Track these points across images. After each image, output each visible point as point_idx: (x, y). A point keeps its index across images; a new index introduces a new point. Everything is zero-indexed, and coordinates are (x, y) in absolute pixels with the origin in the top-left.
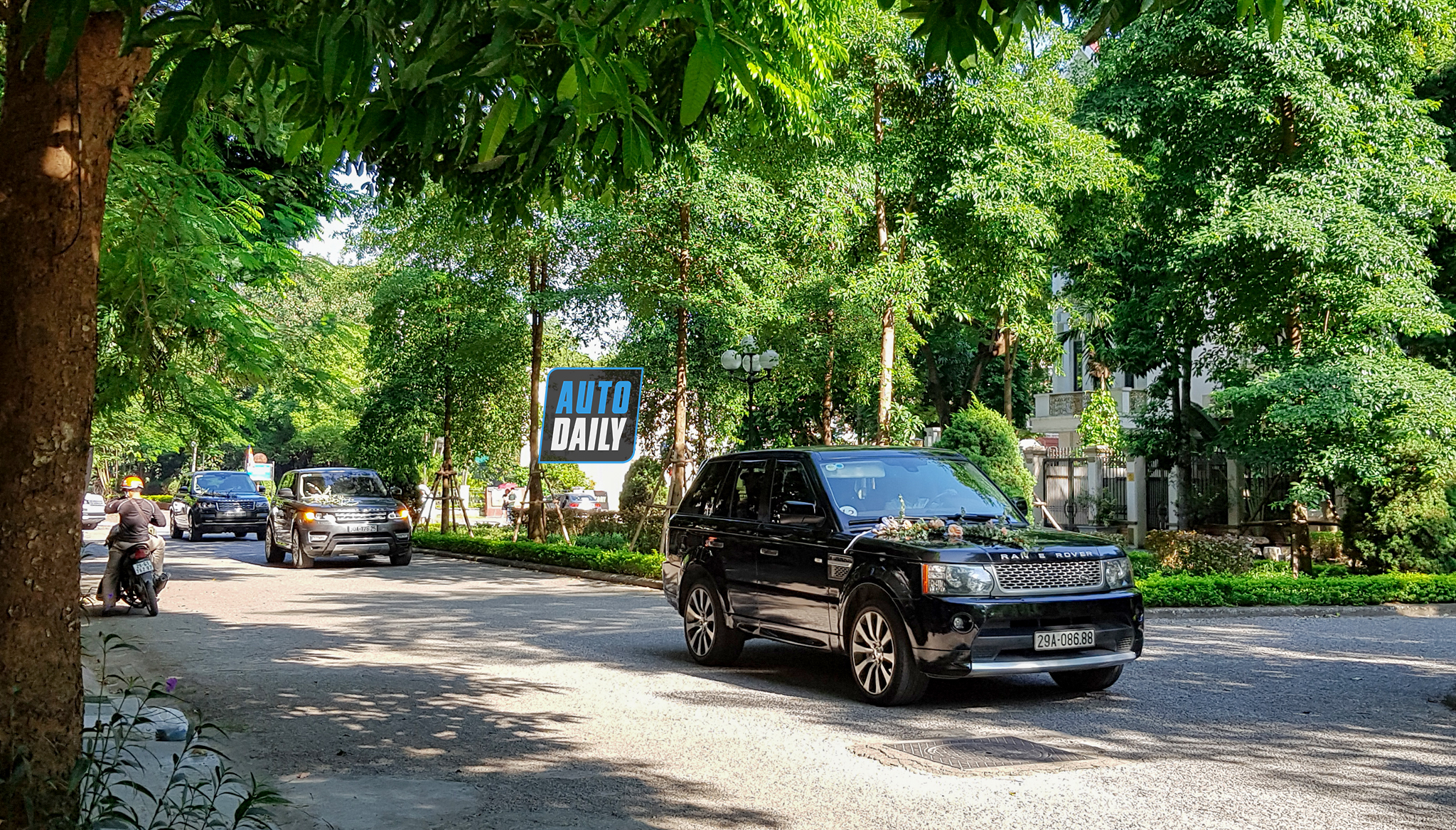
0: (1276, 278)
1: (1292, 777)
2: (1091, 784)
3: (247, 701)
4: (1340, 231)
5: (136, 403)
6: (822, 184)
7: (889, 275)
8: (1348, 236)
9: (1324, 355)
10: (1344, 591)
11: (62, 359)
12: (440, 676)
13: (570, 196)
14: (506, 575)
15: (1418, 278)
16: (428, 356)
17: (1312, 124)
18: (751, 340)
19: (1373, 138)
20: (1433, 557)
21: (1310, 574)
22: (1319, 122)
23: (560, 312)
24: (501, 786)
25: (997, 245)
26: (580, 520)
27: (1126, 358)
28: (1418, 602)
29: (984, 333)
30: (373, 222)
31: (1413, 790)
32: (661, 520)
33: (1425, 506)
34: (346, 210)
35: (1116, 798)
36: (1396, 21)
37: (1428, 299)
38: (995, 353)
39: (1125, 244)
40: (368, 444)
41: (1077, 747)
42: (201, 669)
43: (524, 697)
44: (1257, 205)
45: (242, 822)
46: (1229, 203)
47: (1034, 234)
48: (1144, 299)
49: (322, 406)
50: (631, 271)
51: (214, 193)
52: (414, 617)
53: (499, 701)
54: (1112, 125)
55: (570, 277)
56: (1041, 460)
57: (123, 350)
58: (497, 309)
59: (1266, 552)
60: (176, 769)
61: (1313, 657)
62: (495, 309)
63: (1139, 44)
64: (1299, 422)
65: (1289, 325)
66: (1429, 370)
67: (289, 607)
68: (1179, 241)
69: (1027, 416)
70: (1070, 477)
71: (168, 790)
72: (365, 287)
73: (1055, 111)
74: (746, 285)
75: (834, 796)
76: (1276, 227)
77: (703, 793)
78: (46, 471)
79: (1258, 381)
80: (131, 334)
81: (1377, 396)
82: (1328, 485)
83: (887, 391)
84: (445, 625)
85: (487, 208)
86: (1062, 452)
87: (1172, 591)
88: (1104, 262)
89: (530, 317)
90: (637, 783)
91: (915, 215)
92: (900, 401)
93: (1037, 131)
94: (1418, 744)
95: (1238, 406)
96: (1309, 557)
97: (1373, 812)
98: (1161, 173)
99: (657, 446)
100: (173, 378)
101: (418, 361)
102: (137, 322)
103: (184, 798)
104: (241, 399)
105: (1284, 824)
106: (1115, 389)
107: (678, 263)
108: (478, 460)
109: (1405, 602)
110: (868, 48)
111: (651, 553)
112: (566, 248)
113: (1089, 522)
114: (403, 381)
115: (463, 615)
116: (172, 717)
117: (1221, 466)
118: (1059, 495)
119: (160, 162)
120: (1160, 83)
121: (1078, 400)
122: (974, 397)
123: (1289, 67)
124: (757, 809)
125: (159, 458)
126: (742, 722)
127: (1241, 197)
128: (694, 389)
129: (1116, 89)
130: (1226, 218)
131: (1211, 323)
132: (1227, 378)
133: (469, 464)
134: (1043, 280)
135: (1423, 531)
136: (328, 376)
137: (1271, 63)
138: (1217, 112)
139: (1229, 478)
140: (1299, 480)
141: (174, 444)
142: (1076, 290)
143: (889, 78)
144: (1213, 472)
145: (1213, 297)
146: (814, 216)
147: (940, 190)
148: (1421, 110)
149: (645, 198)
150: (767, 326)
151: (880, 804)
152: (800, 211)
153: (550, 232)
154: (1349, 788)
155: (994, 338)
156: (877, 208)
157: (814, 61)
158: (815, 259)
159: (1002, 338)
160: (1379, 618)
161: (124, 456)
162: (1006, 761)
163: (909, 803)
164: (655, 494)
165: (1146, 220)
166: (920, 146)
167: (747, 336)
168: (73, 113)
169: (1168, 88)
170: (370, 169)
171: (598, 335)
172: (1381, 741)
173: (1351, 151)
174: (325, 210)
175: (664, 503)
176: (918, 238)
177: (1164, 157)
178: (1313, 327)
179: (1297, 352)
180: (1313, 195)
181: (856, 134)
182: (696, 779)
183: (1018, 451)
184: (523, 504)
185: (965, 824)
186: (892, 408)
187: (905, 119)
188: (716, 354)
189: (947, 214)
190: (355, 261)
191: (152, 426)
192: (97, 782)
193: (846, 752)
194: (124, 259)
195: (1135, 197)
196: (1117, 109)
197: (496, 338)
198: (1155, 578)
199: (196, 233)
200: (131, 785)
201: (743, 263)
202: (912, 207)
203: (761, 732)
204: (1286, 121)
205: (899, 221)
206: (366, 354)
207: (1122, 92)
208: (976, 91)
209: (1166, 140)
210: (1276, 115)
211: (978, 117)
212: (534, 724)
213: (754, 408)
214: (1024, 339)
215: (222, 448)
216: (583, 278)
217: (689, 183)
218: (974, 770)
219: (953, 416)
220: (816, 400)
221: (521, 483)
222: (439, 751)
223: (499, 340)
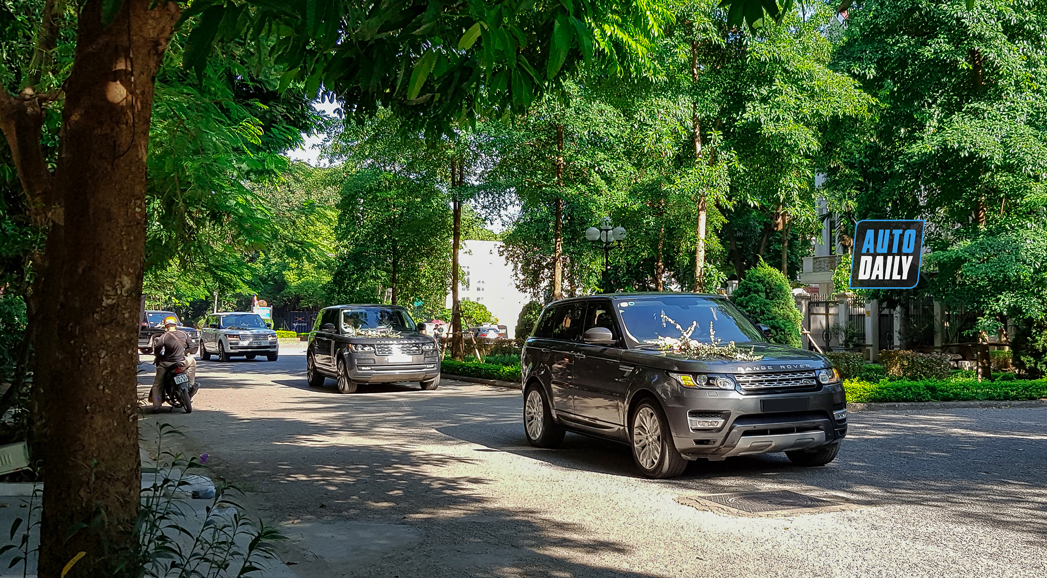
0: (968, 177)
1: (976, 516)
2: (840, 521)
3: (256, 471)
4: (1012, 143)
5: (174, 265)
6: (656, 110)
7: (703, 175)
8: (1018, 146)
9: (1001, 229)
10: (1012, 391)
11: (122, 231)
12: (392, 453)
13: (479, 119)
16: (380, 231)
17: (994, 69)
18: (607, 220)
19: (1036, 80)
21: (990, 379)
22: (999, 68)
23: (472, 200)
24: (435, 527)
25: (777, 154)
26: (488, 345)
29: (768, 215)
30: (340, 138)
34: (321, 129)
35: (857, 530)
38: (776, 229)
39: (865, 153)
40: (339, 294)
41: (830, 497)
42: (223, 450)
43: (450, 467)
44: (956, 126)
45: (253, 553)
46: (937, 124)
47: (803, 145)
48: (878, 191)
49: (307, 266)
50: (523, 172)
51: (227, 116)
53: (433, 470)
54: (856, 69)
55: (480, 176)
56: (807, 302)
57: (164, 227)
58: (429, 199)
59: (960, 364)
60: (208, 517)
61: (992, 435)
62: (427, 199)
63: (876, 13)
64: (984, 275)
65: (977, 208)
67: (284, 406)
68: (903, 150)
69: (798, 272)
70: (827, 314)
71: (203, 531)
72: (335, 183)
73: (818, 60)
74: (603, 181)
75: (664, 532)
76: (969, 140)
77: (574, 530)
78: (112, 309)
79: (955, 247)
80: (170, 216)
81: (1037, 257)
82: (1003, 319)
83: (701, 255)
84: (394, 418)
85: (421, 127)
86: (821, 297)
87: (895, 391)
88: (851, 166)
89: (452, 204)
90: (528, 524)
91: (720, 133)
92: (710, 263)
93: (805, 74)
95: (941, 265)
96: (989, 367)
97: (1031, 539)
98: (890, 103)
99: (541, 294)
100: (200, 247)
101: (373, 235)
102: (174, 208)
103: (214, 537)
104: (248, 262)
105: (971, 548)
107: (556, 169)
108: (416, 304)
110: (688, 15)
112: (477, 156)
113: (840, 345)
114: (363, 249)
115: (407, 411)
116: (204, 483)
117: (929, 306)
118: (819, 326)
119: (188, 94)
120: (890, 40)
121: (832, 262)
122: (761, 259)
123: (979, 29)
124: (612, 541)
125: (190, 303)
126: (601, 482)
127: (945, 120)
128: (567, 254)
129: (860, 44)
130: (934, 134)
131: (923, 207)
132: (934, 246)
133: (410, 307)
134: (809, 178)
136: (310, 245)
137: (966, 27)
138: (929, 61)
139: (935, 314)
140: (983, 316)
141: (201, 293)
142: (831, 185)
143: (701, 36)
144: (924, 310)
145: (925, 189)
147: (738, 115)
149: (532, 120)
150: (618, 210)
151: (696, 537)
152: (641, 130)
153: (466, 144)
154: (1014, 523)
155: (775, 218)
156: (695, 128)
157: (651, 23)
158: (651, 164)
159: (780, 218)
160: (1035, 409)
161: (167, 302)
162: (782, 507)
163: (716, 536)
165: (880, 135)
166: (724, 84)
167: (604, 217)
168: (127, 57)
169: (895, 44)
170: (338, 100)
171: (500, 216)
172: (1037, 491)
173: (1021, 88)
174: (306, 129)
176: (722, 148)
177: (892, 92)
178: (993, 210)
179: (982, 227)
180: (994, 118)
181: (679, 76)
182: (570, 521)
183: (791, 296)
184: (448, 334)
185: (754, 550)
186: (705, 267)
187: (713, 65)
188: (583, 230)
189: (743, 132)
190: (328, 165)
191: (185, 281)
192: (153, 525)
193: (673, 502)
194: (164, 163)
195: (872, 120)
196: (860, 59)
197: (428, 219)
198: (884, 382)
199: (215, 144)
200: (176, 527)
201: (602, 166)
202: (719, 127)
203: (614, 489)
204: (976, 67)
205: (709, 137)
206: (336, 229)
207: (864, 47)
208: (763, 46)
209: (894, 80)
210: (969, 63)
211: (765, 63)
212: (458, 484)
213: (609, 268)
214: (796, 218)
215: (235, 296)
216: (489, 177)
217: (563, 110)
218: (760, 513)
219: (747, 272)
220: (652, 262)
221: (446, 319)
222: (391, 505)
223: (430, 220)
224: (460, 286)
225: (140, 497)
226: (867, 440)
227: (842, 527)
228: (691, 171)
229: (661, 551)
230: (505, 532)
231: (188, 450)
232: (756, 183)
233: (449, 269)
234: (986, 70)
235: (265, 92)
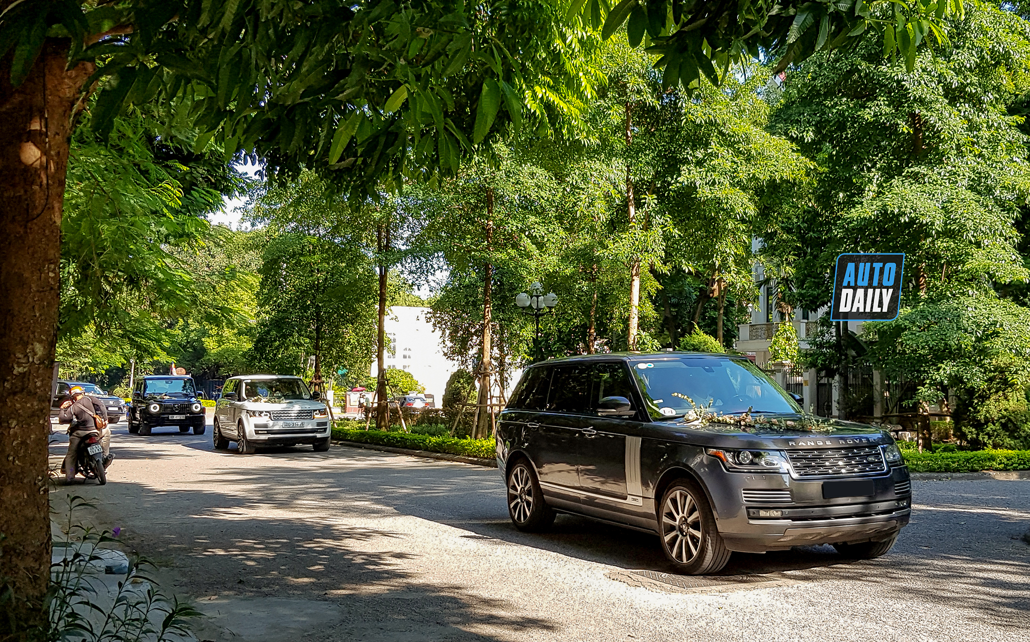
0: (909, 242)
1: (917, 592)
2: (776, 598)
3: (171, 546)
4: (953, 209)
5: (90, 331)
6: (588, 174)
7: (637, 240)
8: (959, 211)
9: (942, 297)
10: (954, 462)
11: (34, 296)
12: (313, 526)
13: (407, 181)
14: (360, 454)
15: (1008, 242)
16: (303, 296)
17: (935, 133)
18: (539, 285)
19: (977, 143)
20: (1016, 438)
21: (930, 450)
22: (940, 132)
23: (399, 265)
24: (357, 603)
25: (713, 218)
26: (414, 415)
27: (803, 298)
28: (1005, 470)
29: (704, 279)
30: (263, 200)
31: (1000, 600)
32: (472, 415)
33: (1011, 403)
34: (243, 192)
35: (794, 606)
36: (994, 60)
37: (1014, 257)
38: (711, 295)
39: (803, 218)
40: (260, 361)
41: (766, 572)
42: (138, 523)
43: (373, 541)
44: (896, 190)
45: (167, 630)
46: (876, 189)
47: (739, 210)
48: (816, 256)
49: (227, 333)
50: (451, 236)
51: (146, 178)
52: (292, 484)
53: (356, 544)
54: (794, 132)
55: (407, 241)
57: (79, 292)
58: (354, 264)
59: (900, 435)
60: (120, 593)
61: (932, 508)
62: (352, 263)
63: (814, 75)
64: (924, 344)
65: (917, 275)
66: (1015, 308)
67: (202, 478)
68: (841, 215)
69: (734, 339)
71: (114, 607)
72: (257, 247)
73: (755, 123)
74: (534, 246)
75: (595, 608)
76: (909, 206)
77: (501, 607)
78: (24, 377)
80: (85, 280)
81: (978, 326)
82: (944, 389)
83: (634, 322)
84: (316, 490)
85: (346, 190)
88: (789, 231)
89: (378, 269)
90: (454, 600)
91: (655, 196)
92: (644, 331)
93: (742, 137)
94: (1004, 568)
95: (881, 333)
96: (929, 438)
97: (973, 615)
98: (829, 167)
99: (470, 362)
100: (116, 313)
101: (296, 300)
102: (90, 271)
103: (126, 614)
104: (166, 328)
105: (910, 625)
106: (796, 321)
107: (486, 232)
108: (340, 372)
109: (996, 470)
110: (622, 76)
111: (466, 438)
112: (403, 219)
114: (285, 315)
115: (329, 483)
116: (118, 557)
117: (869, 375)
119: (106, 156)
120: (828, 103)
121: (769, 330)
122: (696, 326)
123: (920, 92)
124: (541, 618)
125: (107, 370)
126: (530, 556)
127: (884, 185)
128: (496, 321)
129: (797, 107)
130: (874, 199)
133: (333, 375)
134: (745, 243)
135: (1010, 420)
136: (231, 310)
137: (907, 89)
138: (869, 123)
139: (875, 383)
140: (923, 385)
141: (117, 360)
142: (769, 251)
143: (635, 98)
144: (864, 379)
147: (672, 179)
148: (1011, 123)
149: (461, 183)
150: (549, 276)
152: (573, 194)
153: (393, 207)
154: (955, 599)
155: (710, 284)
156: (628, 192)
157: (584, 84)
158: (584, 228)
159: (716, 284)
160: (977, 481)
161: (81, 370)
162: (717, 582)
163: (649, 612)
164: (468, 395)
165: (818, 200)
166: (658, 147)
167: (535, 282)
168: (42, 117)
169: (833, 107)
170: (261, 162)
171: (428, 282)
172: (979, 566)
173: (962, 152)
174: (228, 191)
175: (475, 402)
176: (657, 213)
177: (831, 156)
178: (933, 276)
179: (922, 294)
180: (935, 183)
181: (612, 139)
182: (498, 597)
184: (372, 403)
185: (688, 627)
186: (638, 334)
187: (647, 127)
188: (513, 296)
189: (677, 196)
190: (250, 228)
191: (101, 348)
192: (63, 602)
193: (603, 577)
194: (80, 225)
195: (810, 184)
196: (798, 122)
197: (353, 284)
199: (133, 207)
200: (87, 603)
201: (533, 231)
202: (653, 190)
203: (543, 563)
204: (917, 131)
205: (643, 201)
206: (257, 295)
207: (801, 109)
208: (699, 108)
209: (832, 144)
210: (910, 126)
211: (700, 126)
212: (381, 559)
213: (539, 334)
214: (732, 284)
215: (152, 364)
216: (416, 241)
217: (493, 172)
218: (694, 589)
219: (681, 339)
220: (584, 329)
221: (371, 388)
222: (312, 580)
223: (355, 285)
224: (386, 354)
225: (51, 572)
227: (778, 603)
228: (624, 236)
229: (592, 629)
230: (431, 609)
231: (101, 524)
232: (692, 248)
233: (375, 338)
234: (927, 134)
235: (186, 153)
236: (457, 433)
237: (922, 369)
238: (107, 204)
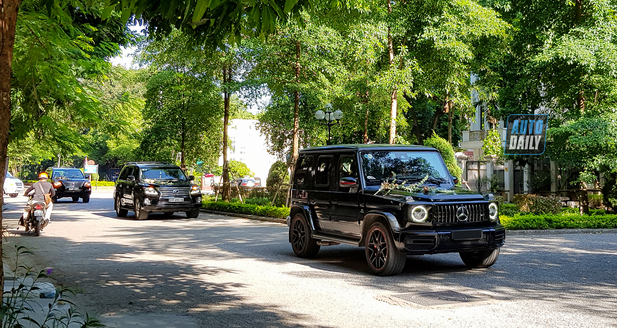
0: (573, 77)
1: (579, 308)
2: (487, 312)
3: (84, 279)
4: (602, 55)
5: (31, 136)
6: (363, 32)
7: (395, 76)
8: (606, 57)
9: (595, 113)
10: (603, 222)
12: (180, 266)
13: (243, 37)
14: (212, 218)
16: (174, 113)
17: (590, 6)
18: (330, 105)
21: (588, 214)
22: (593, 5)
23: (238, 92)
24: (209, 318)
25: (444, 61)
26: (247, 191)
27: (504, 114)
29: (440, 102)
30: (147, 49)
32: (286, 191)
34: (133, 43)
35: (498, 318)
38: (444, 112)
39: (504, 61)
40: (144, 156)
41: (480, 295)
42: (63, 264)
43: (220, 276)
46: (552, 42)
47: (462, 56)
48: (512, 87)
49: (122, 137)
50: (272, 73)
51: (68, 34)
52: (166, 238)
53: (208, 278)
54: (498, 5)
55: (243, 76)
56: (465, 162)
57: (24, 110)
58: (208, 91)
59: (568, 204)
60: (50, 311)
61: (589, 252)
62: (206, 90)
64: (584, 144)
65: (579, 98)
67: (105, 234)
68: (529, 59)
69: (459, 141)
70: (479, 170)
71: (46, 321)
72: (143, 80)
74: (327, 79)
75: (367, 319)
76: (573, 54)
79: (564, 125)
80: (28, 102)
82: (597, 173)
83: (393, 130)
84: (181, 242)
85: (202, 42)
86: (475, 158)
87: (525, 222)
88: (495, 70)
89: (223, 95)
90: (274, 315)
91: (406, 47)
92: (400, 135)
93: (464, 8)
95: (556, 137)
96: (587, 206)
98: (521, 28)
99: (285, 156)
101: (169, 115)
102: (31, 97)
104: (82, 134)
106: (499, 129)
107: (295, 69)
108: (198, 163)
111: (281, 206)
112: (241, 62)
113: (487, 190)
114: (161, 125)
115: (190, 236)
116: (48, 287)
117: (547, 164)
118: (474, 177)
119: (42, 19)
121: (482, 135)
122: (434, 132)
125: (42, 162)
127: (557, 40)
128: (302, 129)
130: (550, 49)
131: (543, 98)
132: (550, 124)
133: (193, 165)
134: (466, 77)
139: (551, 170)
140: (583, 171)
141: (49, 156)
142: (482, 83)
144: (544, 167)
145: (545, 86)
146: (360, 47)
147: (418, 35)
149: (279, 38)
150: (337, 99)
152: (353, 45)
153: (233, 54)
154: (604, 312)
155: (443, 104)
156: (389, 43)
158: (360, 67)
159: (447, 105)
161: (24, 162)
162: (448, 302)
164: (283, 178)
165: (514, 49)
166: (409, 15)
167: (328, 103)
170: (145, 23)
171: (256, 103)
173: (607, 18)
174: (123, 43)
175: (288, 183)
176: (408, 58)
177: (522, 21)
178: (590, 100)
179: (582, 111)
180: (590, 39)
181: (379, 9)
182: (302, 312)
183: (454, 158)
184: (220, 183)
186: (396, 138)
187: (402, 2)
188: (313, 112)
189: (422, 47)
190: (138, 68)
191: (38, 147)
192: (12, 317)
193: (373, 299)
194: (24, 66)
195: (508, 39)
197: (207, 104)
198: (517, 216)
199: (60, 53)
200: (28, 319)
201: (326, 70)
202: (405, 43)
204: (578, 5)
205: (399, 50)
206: (143, 112)
209: (523, 13)
210: (573, 1)
212: (225, 287)
213: (331, 138)
214: (458, 105)
215: (73, 157)
216: (249, 76)
217: (300, 31)
218: (433, 306)
219: (424, 140)
220: (360, 134)
221: (219, 173)
222: (178, 302)
223: (208, 105)
224: (228, 151)
225: (3, 297)
226: (505, 255)
227: (488, 316)
228: (386, 73)
230: (258, 321)
231: (38, 265)
232: (431, 81)
233: (221, 140)
234: (584, 6)
235: (95, 18)
236: (276, 203)
237: (583, 160)
238: (42, 52)
